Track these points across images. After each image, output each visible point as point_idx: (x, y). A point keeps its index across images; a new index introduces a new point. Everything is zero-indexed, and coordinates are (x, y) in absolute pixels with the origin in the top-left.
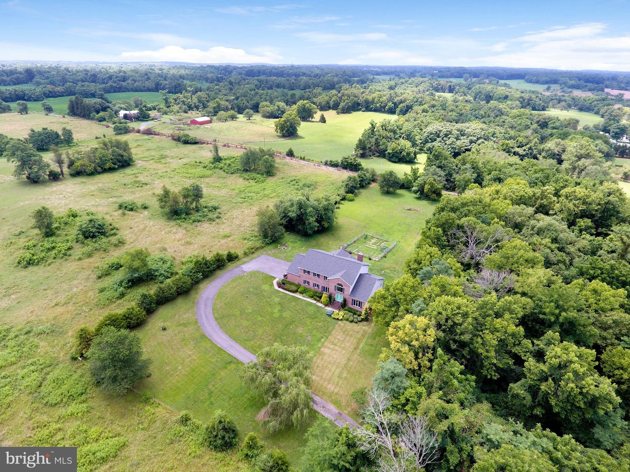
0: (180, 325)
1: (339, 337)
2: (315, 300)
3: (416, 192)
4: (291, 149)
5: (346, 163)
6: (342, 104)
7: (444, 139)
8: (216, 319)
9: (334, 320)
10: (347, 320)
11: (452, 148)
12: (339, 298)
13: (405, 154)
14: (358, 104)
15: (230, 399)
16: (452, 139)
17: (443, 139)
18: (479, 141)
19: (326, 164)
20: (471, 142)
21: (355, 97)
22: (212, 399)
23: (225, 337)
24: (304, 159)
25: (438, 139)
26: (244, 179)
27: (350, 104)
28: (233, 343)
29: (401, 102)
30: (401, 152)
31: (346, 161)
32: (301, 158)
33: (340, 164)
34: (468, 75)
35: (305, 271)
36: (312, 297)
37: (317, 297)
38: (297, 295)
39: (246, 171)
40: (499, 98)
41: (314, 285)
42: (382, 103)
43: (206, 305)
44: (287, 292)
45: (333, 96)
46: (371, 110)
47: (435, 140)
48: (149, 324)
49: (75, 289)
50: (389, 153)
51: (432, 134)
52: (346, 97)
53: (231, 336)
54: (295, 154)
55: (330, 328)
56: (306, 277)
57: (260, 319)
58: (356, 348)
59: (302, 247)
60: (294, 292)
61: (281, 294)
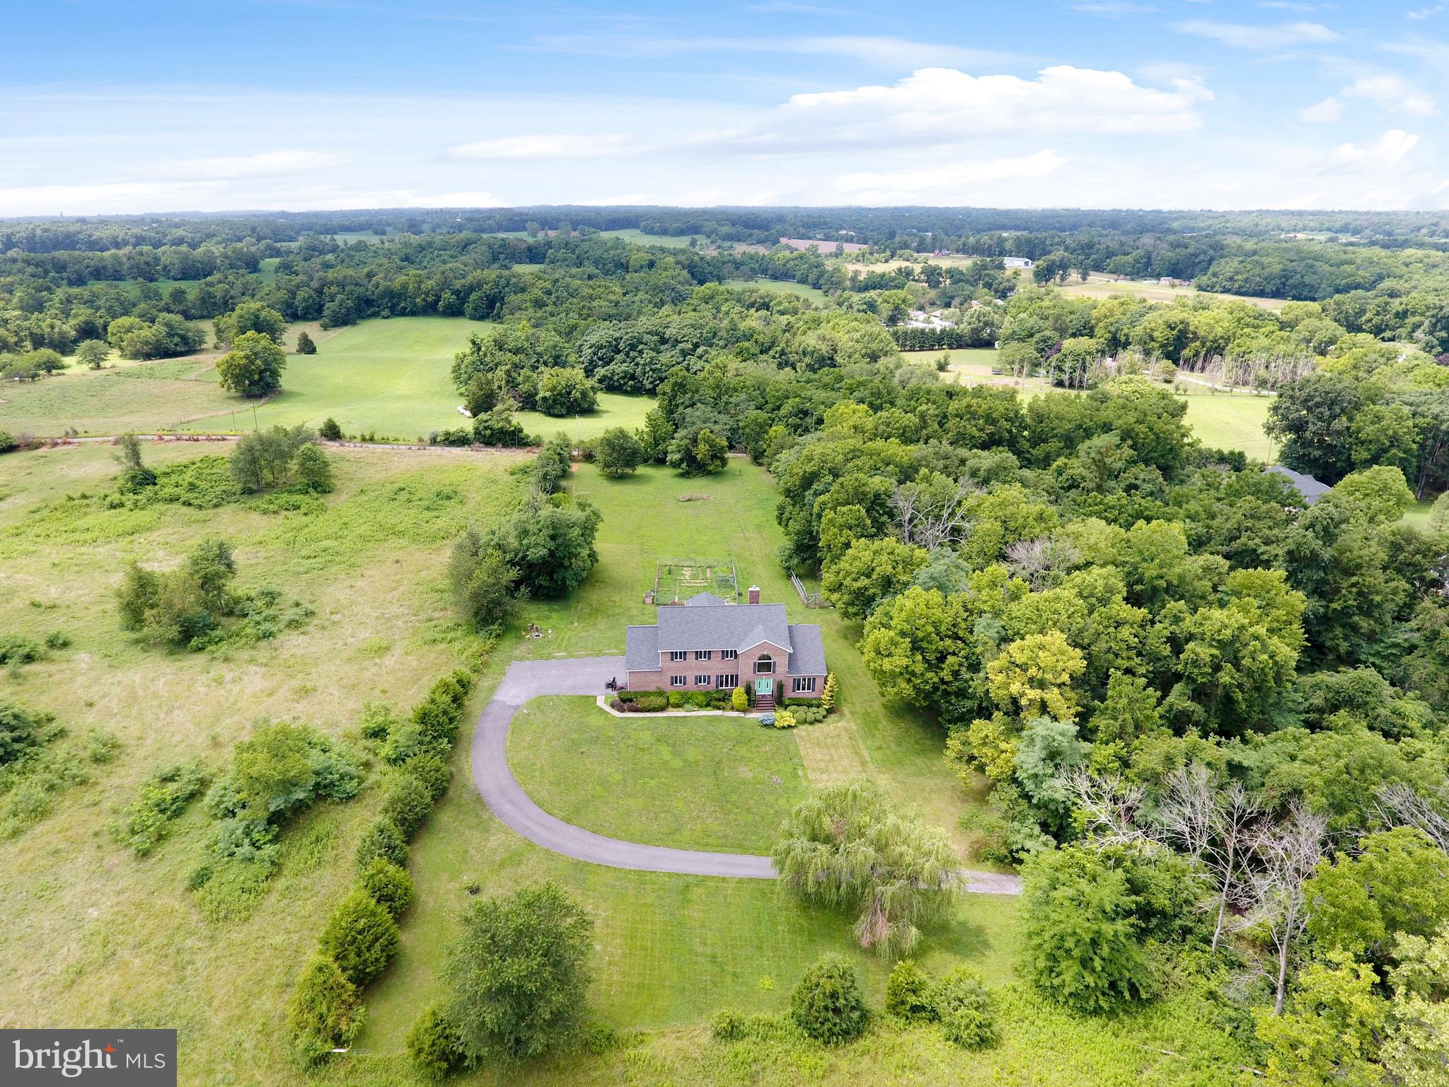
0: (502, 866)
1: (819, 756)
2: (718, 708)
3: (675, 465)
4: (330, 420)
5: (488, 432)
6: (329, 308)
7: (632, 354)
8: (568, 821)
9: (784, 732)
10: (805, 722)
11: (654, 371)
12: (765, 687)
13: (578, 395)
14: (369, 302)
15: (760, 948)
16: (647, 354)
17: (627, 355)
18: (700, 350)
19: (434, 442)
20: (684, 353)
21: (357, 285)
22: (729, 968)
23: (624, 847)
24: (372, 439)
25: (619, 357)
26: (265, 512)
27: (350, 303)
28: (652, 851)
29: (471, 289)
30: (569, 393)
31: (486, 428)
32: (364, 440)
33: (471, 436)
34: (536, 225)
35: (674, 655)
36: (708, 705)
37: (718, 700)
38: (672, 713)
39: (248, 492)
40: (642, 267)
41: (698, 679)
42: (427, 294)
43: (511, 802)
44: (648, 715)
45: (298, 287)
46: (403, 313)
47: (612, 360)
48: (424, 897)
49: (93, 913)
50: (544, 399)
51: (601, 347)
52: (334, 289)
53: (632, 840)
54: (343, 430)
55: (792, 748)
56: (678, 668)
57: (652, 783)
58: (863, 764)
59: (572, 623)
60: (662, 709)
61: (640, 722)
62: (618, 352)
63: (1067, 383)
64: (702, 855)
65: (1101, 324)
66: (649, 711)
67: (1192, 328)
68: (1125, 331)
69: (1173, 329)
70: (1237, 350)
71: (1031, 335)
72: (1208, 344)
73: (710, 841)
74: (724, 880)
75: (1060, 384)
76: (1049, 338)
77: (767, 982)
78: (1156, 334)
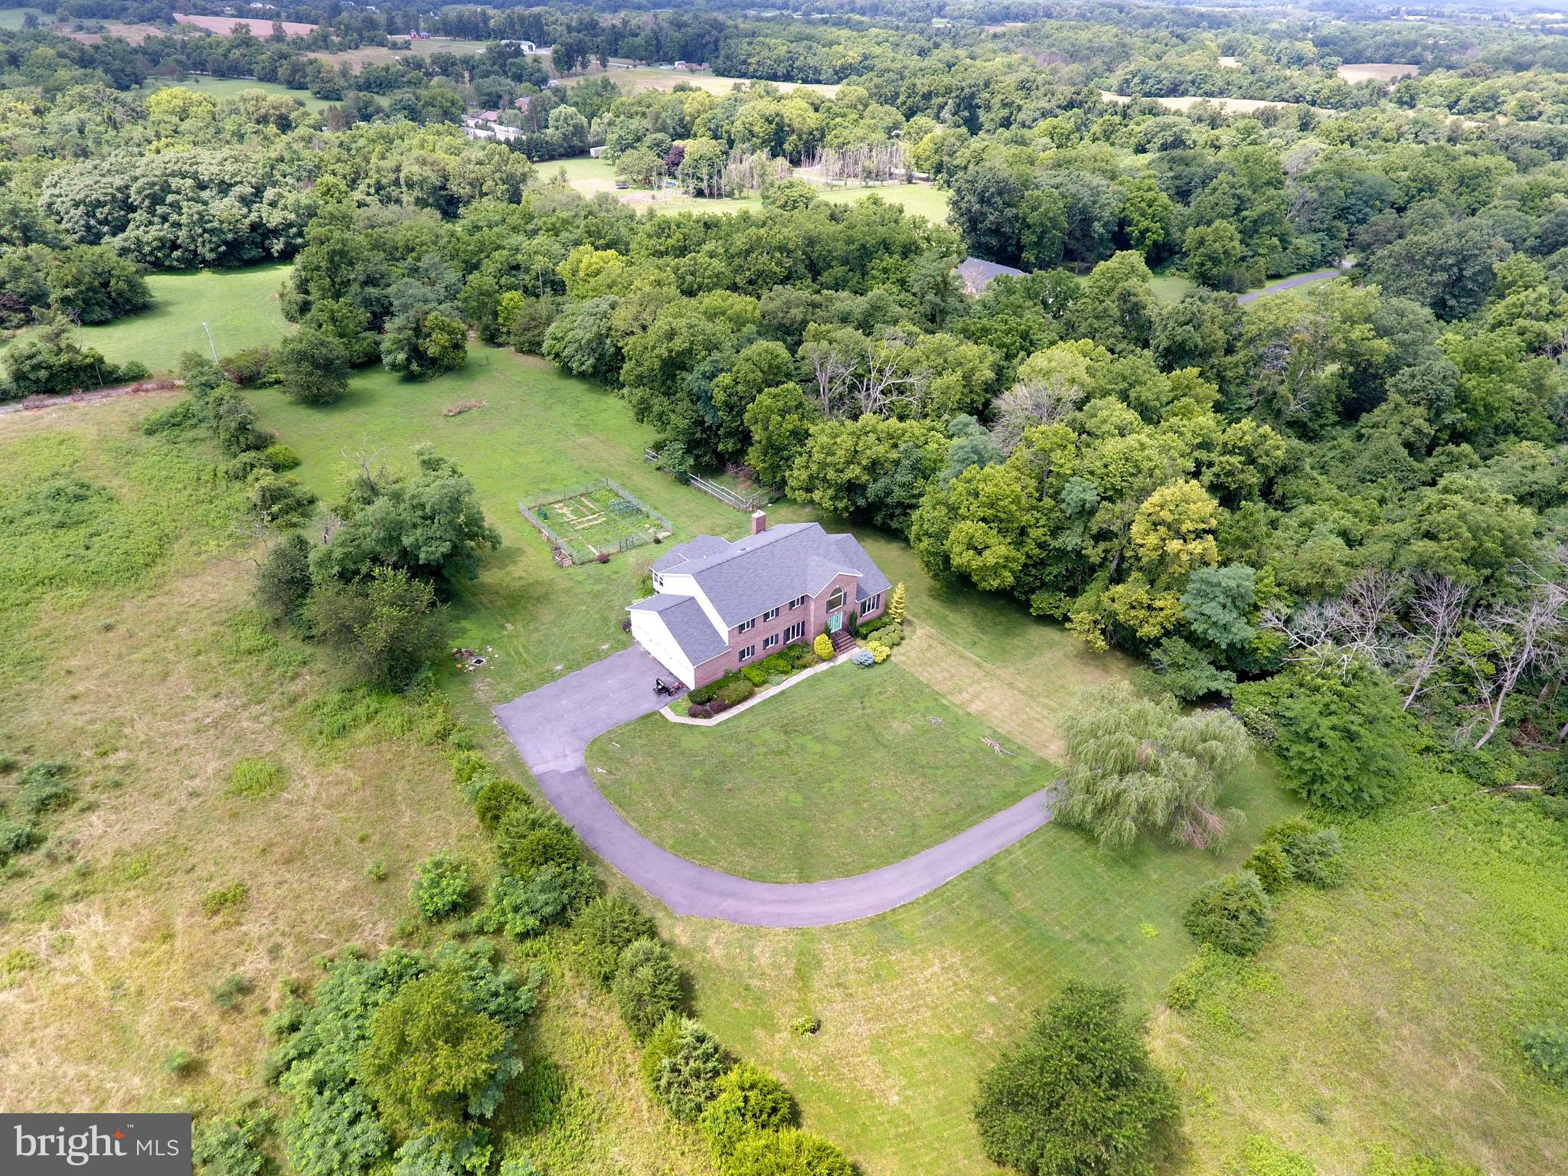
8: (809, 880)
10: (894, 645)
12: (835, 623)
22: (1109, 938)
23: (890, 873)
28: (918, 862)
35: (742, 627)
36: (792, 668)
38: (762, 694)
41: (766, 643)
55: (910, 679)
56: (746, 639)
58: (978, 665)
59: (503, 627)
60: (751, 695)
61: (745, 720)
62: (132, 209)
63: (707, 192)
64: (963, 839)
65: (698, 121)
66: (739, 702)
67: (786, 121)
68: (726, 127)
69: (770, 123)
70: (836, 141)
71: (638, 139)
72: (805, 137)
73: (952, 817)
74: (1008, 852)
75: (700, 193)
76: (662, 142)
77: (1149, 930)
78: (756, 129)
